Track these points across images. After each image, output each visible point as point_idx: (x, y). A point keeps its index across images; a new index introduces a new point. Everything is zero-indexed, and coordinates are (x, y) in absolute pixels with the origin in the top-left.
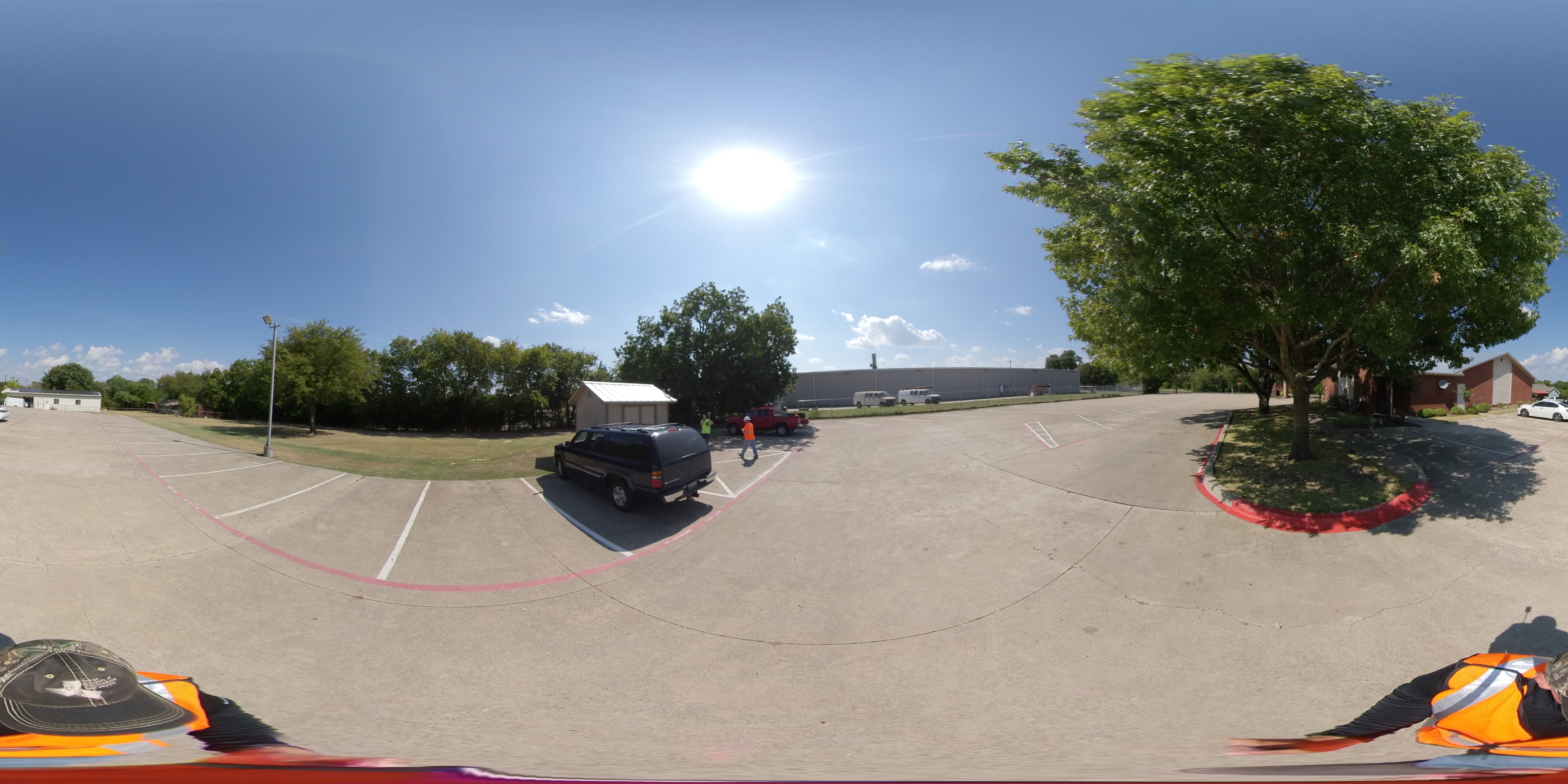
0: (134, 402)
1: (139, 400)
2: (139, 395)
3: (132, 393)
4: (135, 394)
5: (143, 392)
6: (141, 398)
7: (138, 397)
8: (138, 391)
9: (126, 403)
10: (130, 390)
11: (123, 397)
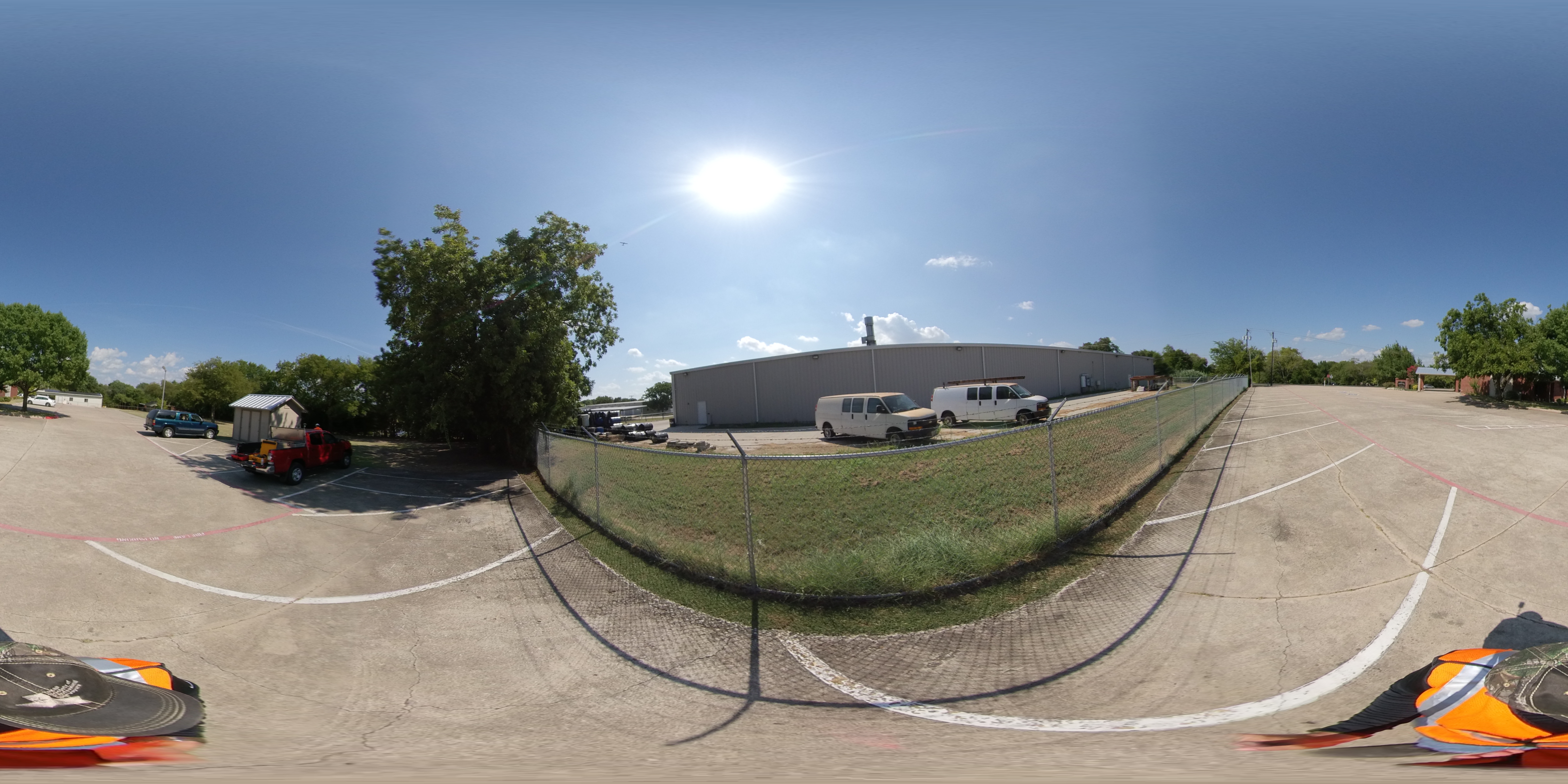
1: (133, 401)
3: (128, 396)
11: (118, 398)
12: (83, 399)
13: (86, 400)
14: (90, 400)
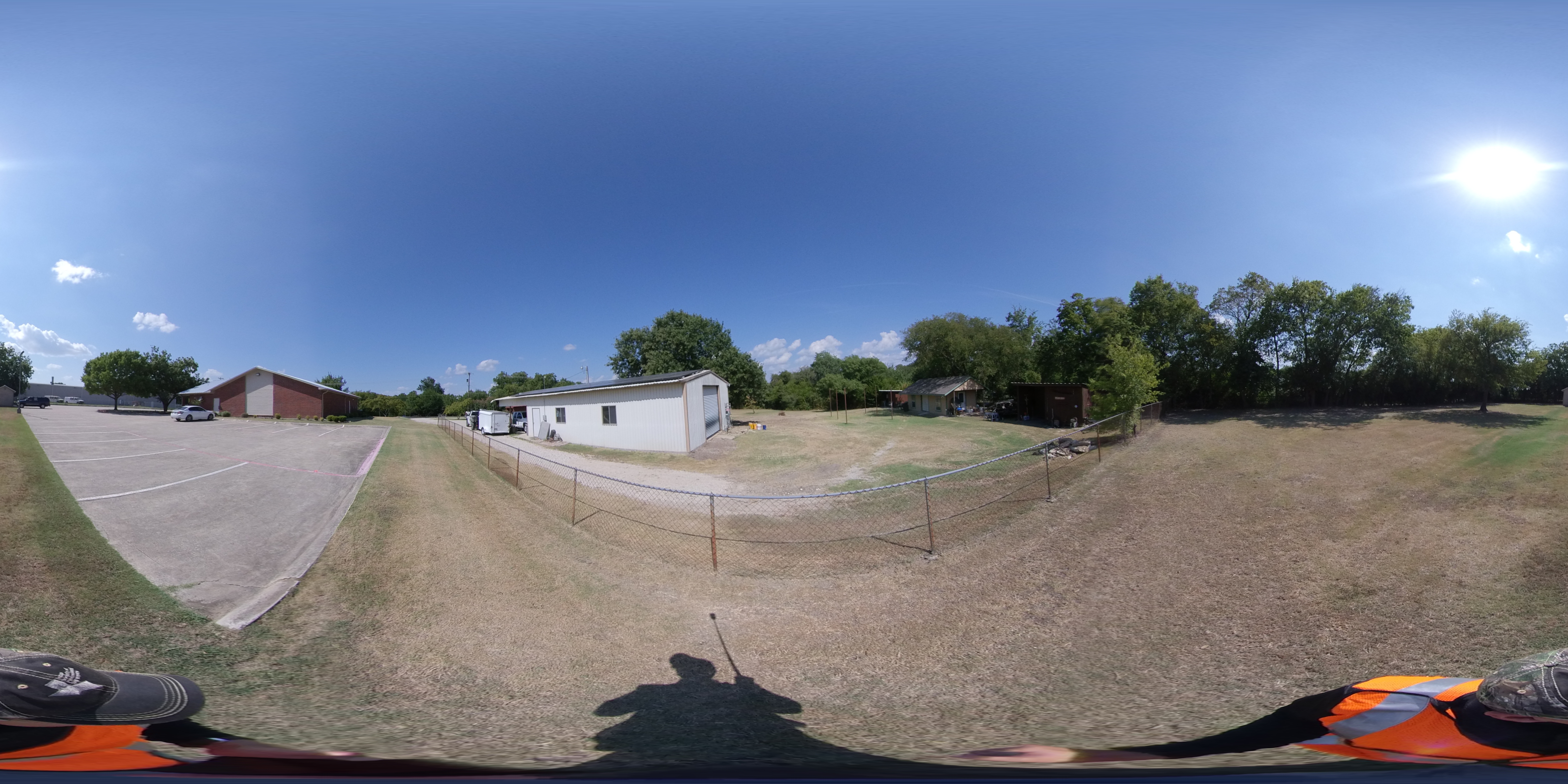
0: (854, 392)
1: (862, 387)
2: (861, 378)
3: (849, 376)
4: (855, 377)
5: (868, 371)
6: (868, 383)
7: (860, 383)
8: (860, 371)
9: (840, 396)
10: (844, 371)
11: (831, 385)
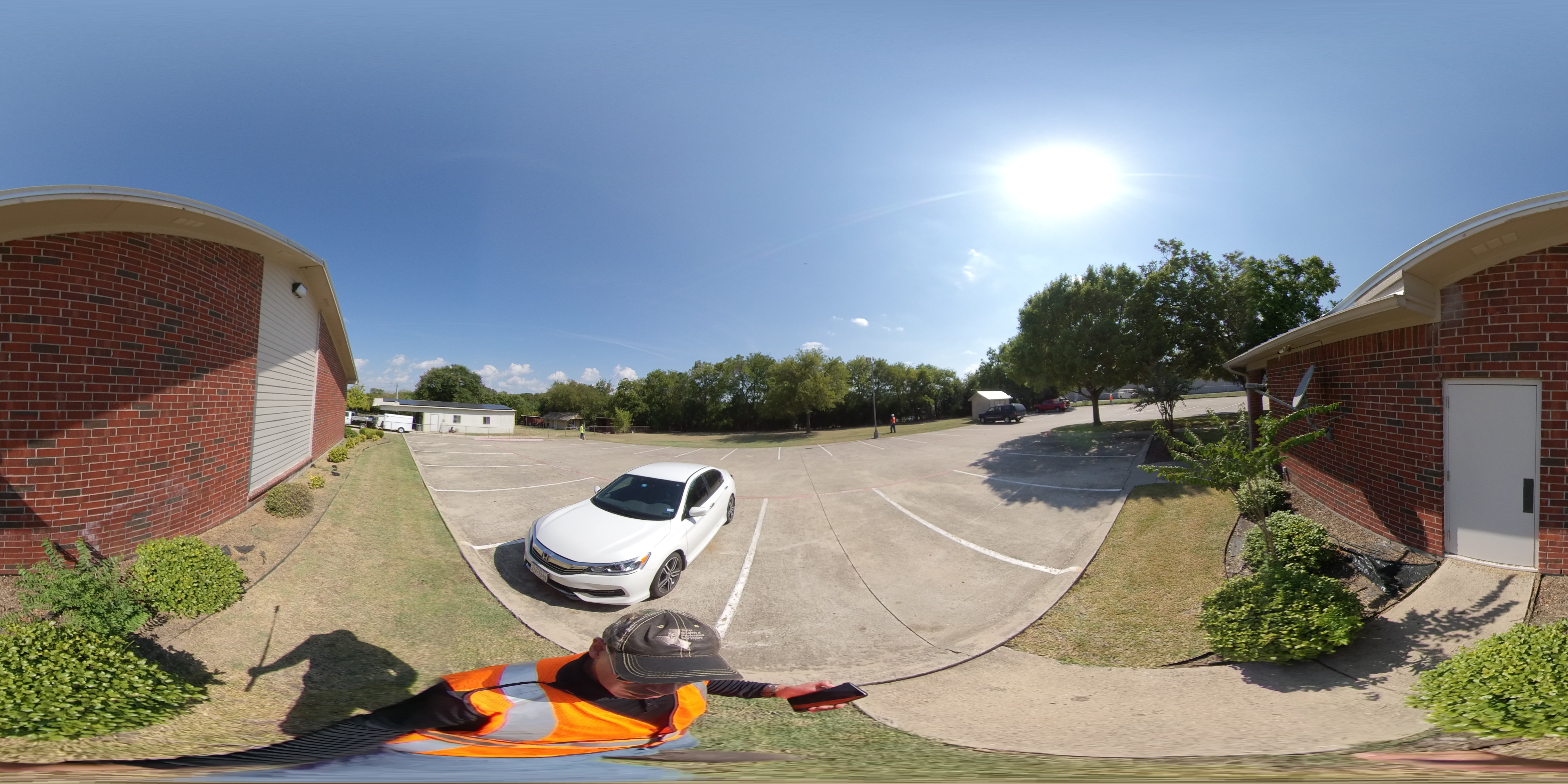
12: (480, 418)
13: (486, 420)
14: (493, 418)
